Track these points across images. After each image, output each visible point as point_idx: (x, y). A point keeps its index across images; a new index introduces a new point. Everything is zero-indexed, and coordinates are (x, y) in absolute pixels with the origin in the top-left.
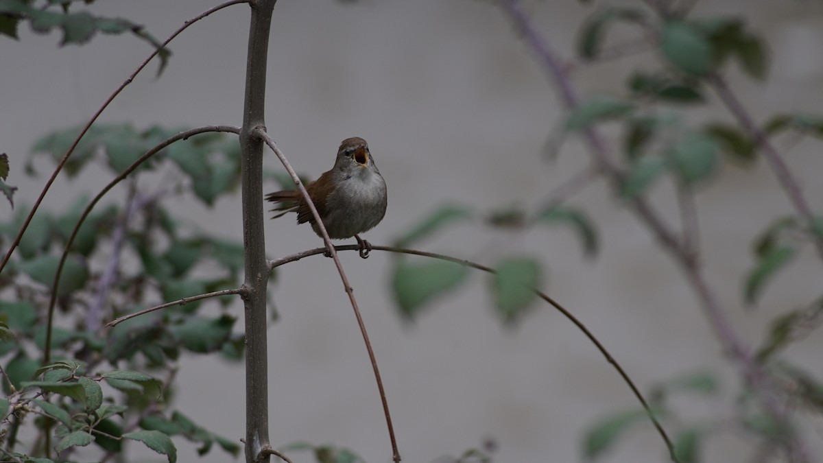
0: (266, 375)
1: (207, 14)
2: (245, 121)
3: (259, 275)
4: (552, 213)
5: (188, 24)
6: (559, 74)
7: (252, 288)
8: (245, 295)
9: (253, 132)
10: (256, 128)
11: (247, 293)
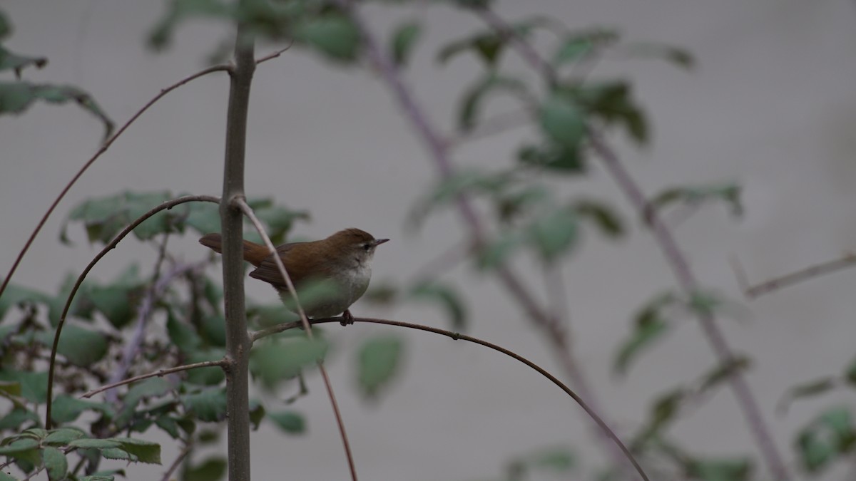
0: (248, 448)
1: (184, 82)
2: (224, 191)
3: (240, 347)
4: (423, 289)
5: (164, 92)
6: (439, 147)
7: (232, 360)
8: (226, 367)
9: (232, 201)
10: (235, 198)
11: (228, 365)
